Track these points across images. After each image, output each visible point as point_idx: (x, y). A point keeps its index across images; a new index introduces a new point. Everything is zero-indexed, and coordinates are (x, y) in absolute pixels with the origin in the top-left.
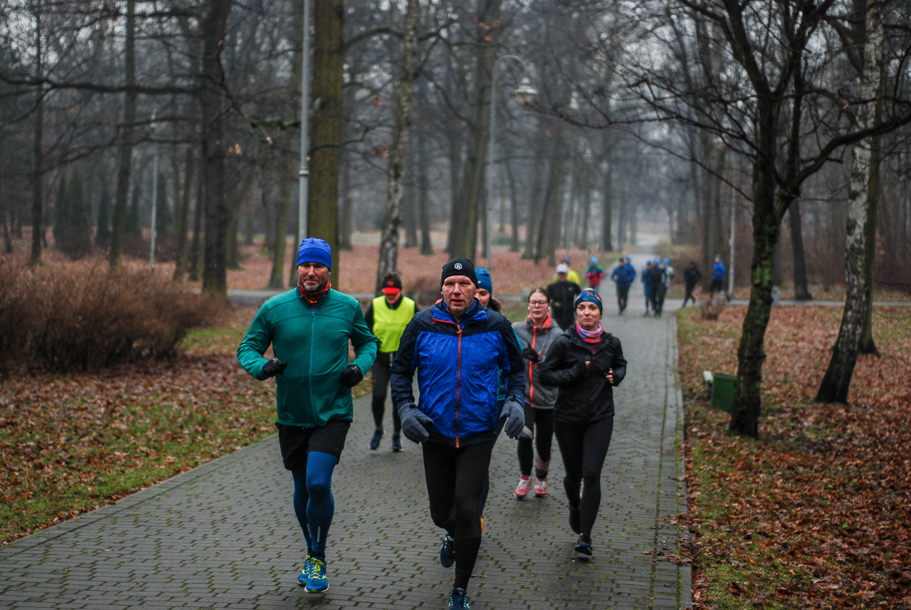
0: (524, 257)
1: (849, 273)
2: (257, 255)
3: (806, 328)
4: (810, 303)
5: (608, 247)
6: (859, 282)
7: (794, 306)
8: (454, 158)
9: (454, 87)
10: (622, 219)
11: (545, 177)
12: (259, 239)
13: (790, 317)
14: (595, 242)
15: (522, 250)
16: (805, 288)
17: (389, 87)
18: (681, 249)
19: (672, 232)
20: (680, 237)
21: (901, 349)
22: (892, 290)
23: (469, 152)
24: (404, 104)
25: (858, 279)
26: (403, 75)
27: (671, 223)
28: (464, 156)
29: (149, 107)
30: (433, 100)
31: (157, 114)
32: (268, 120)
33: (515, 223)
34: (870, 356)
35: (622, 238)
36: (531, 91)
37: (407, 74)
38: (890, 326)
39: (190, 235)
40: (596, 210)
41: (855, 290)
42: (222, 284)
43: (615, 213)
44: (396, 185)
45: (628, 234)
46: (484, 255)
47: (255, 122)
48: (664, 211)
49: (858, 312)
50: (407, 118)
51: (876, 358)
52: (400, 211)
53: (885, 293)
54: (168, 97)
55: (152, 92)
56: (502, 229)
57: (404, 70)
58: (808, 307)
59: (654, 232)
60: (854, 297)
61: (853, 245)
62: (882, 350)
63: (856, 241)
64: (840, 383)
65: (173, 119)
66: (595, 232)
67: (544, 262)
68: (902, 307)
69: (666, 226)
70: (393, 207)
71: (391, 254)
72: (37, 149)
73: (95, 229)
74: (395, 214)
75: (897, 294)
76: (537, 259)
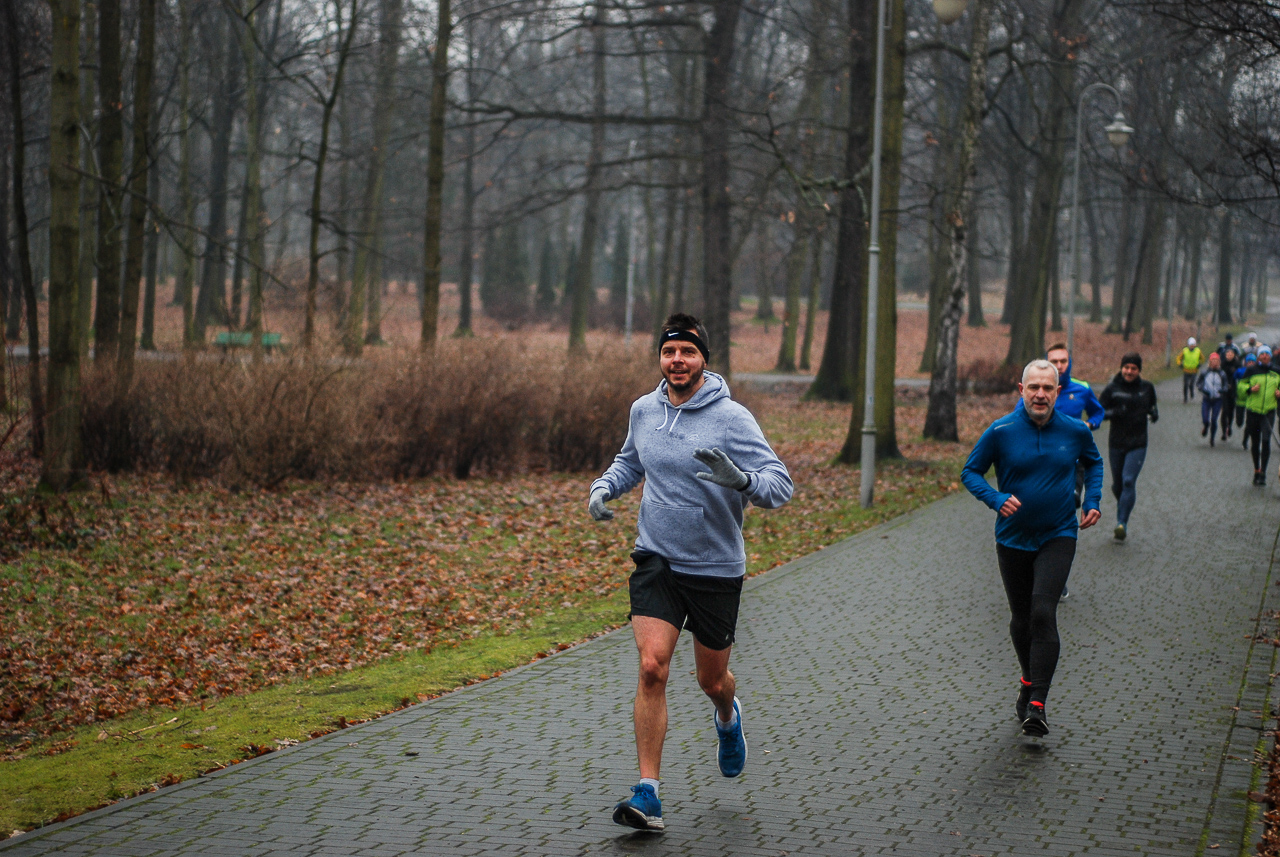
0: (1109, 330)
2: (748, 325)
5: (1224, 317)
8: (1014, 198)
10: (1245, 276)
11: (1139, 222)
12: (751, 303)
14: (1208, 308)
15: (1107, 320)
23: (1036, 194)
24: (970, 149)
28: (1029, 196)
32: (821, 181)
33: (1096, 283)
35: (1244, 303)
37: (973, 112)
40: (1208, 264)
43: (1236, 269)
44: (958, 249)
45: (1255, 297)
46: (1057, 326)
47: (806, 183)
50: (973, 167)
52: (963, 280)
56: (1077, 290)
57: (970, 107)
66: (1207, 295)
70: (954, 276)
71: (950, 334)
72: (468, 186)
73: (534, 287)
74: (956, 286)
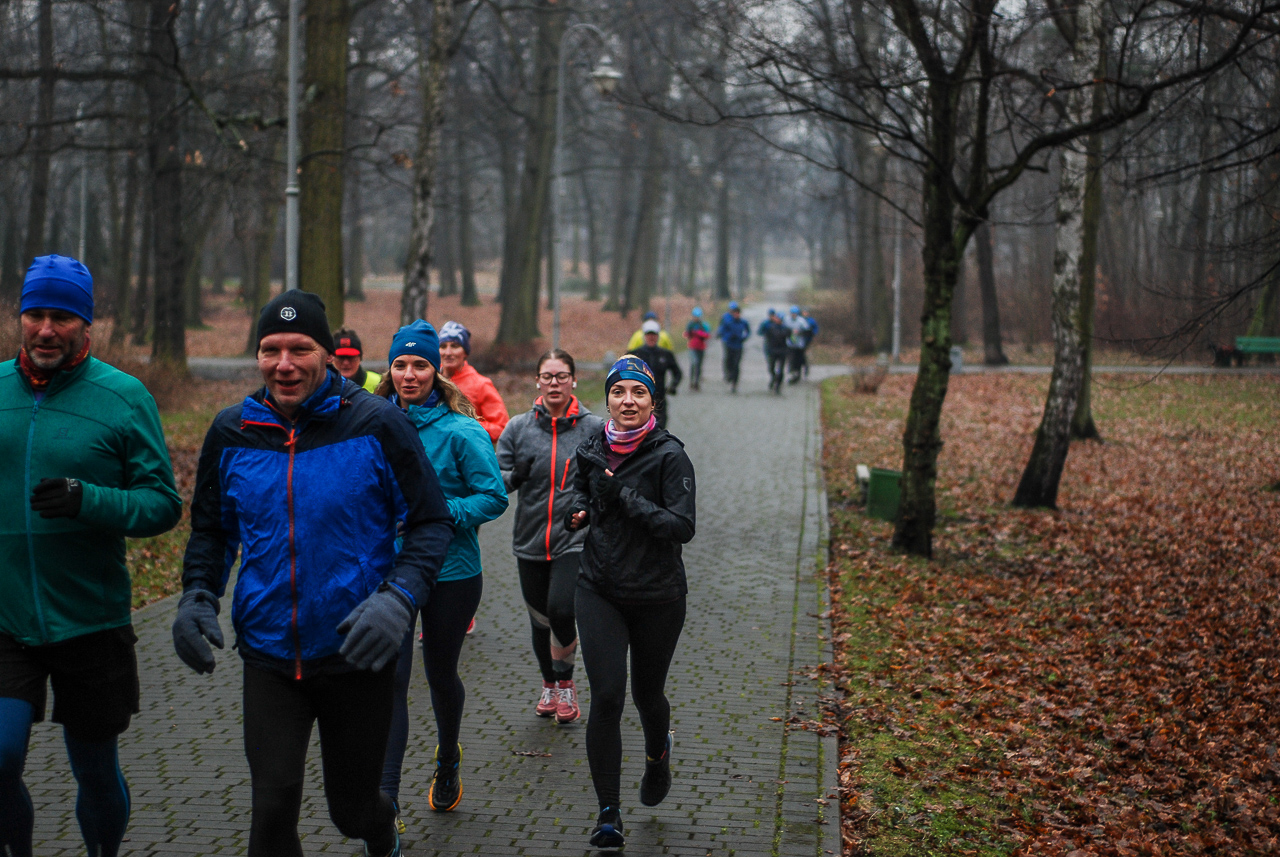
0: (607, 308)
1: (1057, 327)
2: (229, 308)
3: (999, 403)
4: (1005, 369)
5: (723, 292)
6: (1072, 339)
7: (983, 374)
8: (507, 169)
9: (505, 68)
10: (744, 252)
11: (635, 197)
12: (232, 285)
13: (977, 389)
14: (706, 286)
15: (604, 298)
16: (999, 349)
17: (414, 69)
18: (826, 295)
19: (813, 272)
20: (825, 277)
21: (1131, 432)
22: (1120, 350)
23: (528, 161)
24: (434, 92)
25: (1070, 334)
26: (433, 52)
27: (812, 258)
28: (521, 167)
29: (72, 99)
30: (476, 88)
31: (85, 109)
32: (242, 116)
33: (594, 260)
34: (1088, 441)
35: (744, 280)
36: (613, 73)
37: (438, 51)
38: (1117, 400)
39: (134, 280)
40: (706, 241)
41: (1067, 350)
42: (179, 349)
43: (734, 245)
44: (424, 208)
45: (753, 275)
46: (550, 306)
47: (223, 119)
48: (802, 242)
49: (1071, 380)
50: (438, 114)
51: (1096, 445)
52: (431, 244)
53: (1109, 353)
54: (101, 85)
55: (77, 77)
56: (575, 270)
57: (435, 45)
58: (1003, 375)
59: (788, 271)
60: (1065, 360)
61: (1063, 287)
62: (1104, 433)
63: (1068, 281)
64: (1046, 480)
65: (107, 116)
66: (706, 273)
67: (635, 314)
68: (1133, 374)
69: (805, 263)
70: (420, 238)
71: (418, 305)
74: (423, 250)
75: (1126, 355)
76: (625, 310)
